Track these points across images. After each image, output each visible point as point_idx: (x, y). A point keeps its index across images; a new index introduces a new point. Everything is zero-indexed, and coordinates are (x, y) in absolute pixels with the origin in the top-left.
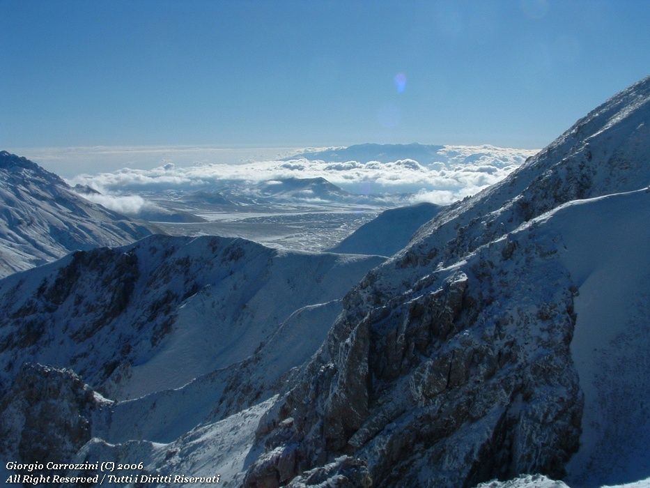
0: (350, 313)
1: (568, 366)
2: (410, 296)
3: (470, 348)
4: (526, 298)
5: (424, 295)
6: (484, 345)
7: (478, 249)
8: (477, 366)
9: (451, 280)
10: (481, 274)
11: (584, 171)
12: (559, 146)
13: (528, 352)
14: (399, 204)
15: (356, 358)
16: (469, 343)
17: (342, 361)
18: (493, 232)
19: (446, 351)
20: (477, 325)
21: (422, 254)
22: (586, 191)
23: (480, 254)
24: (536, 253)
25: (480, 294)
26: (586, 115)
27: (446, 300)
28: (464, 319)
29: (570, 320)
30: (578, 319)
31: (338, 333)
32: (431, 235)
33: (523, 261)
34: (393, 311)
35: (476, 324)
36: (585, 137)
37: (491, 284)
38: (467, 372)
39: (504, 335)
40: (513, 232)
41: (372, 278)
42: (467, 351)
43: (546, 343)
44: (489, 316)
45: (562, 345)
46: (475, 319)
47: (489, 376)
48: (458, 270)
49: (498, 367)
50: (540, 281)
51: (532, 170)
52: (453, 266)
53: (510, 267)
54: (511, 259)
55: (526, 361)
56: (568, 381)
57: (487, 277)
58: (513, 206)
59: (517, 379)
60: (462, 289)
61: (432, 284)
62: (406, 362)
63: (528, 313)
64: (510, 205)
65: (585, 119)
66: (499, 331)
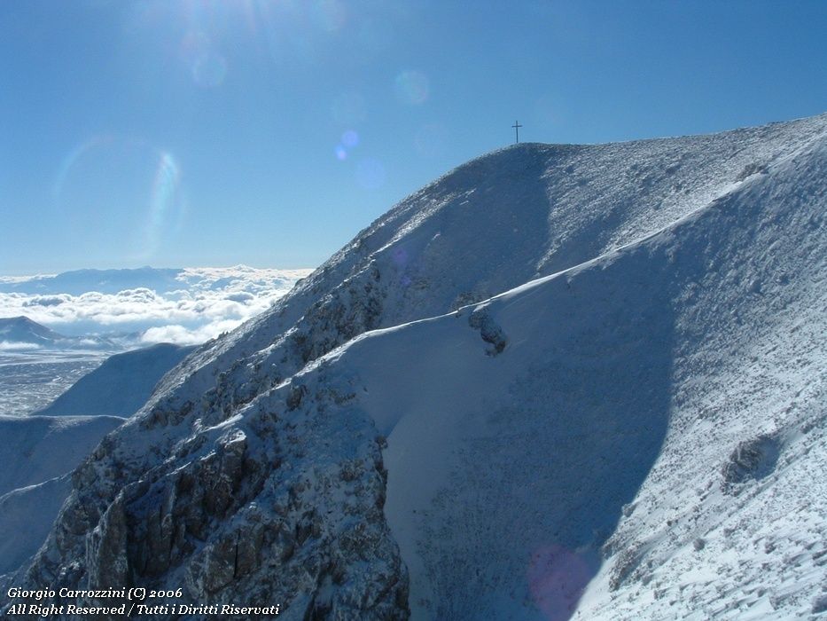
0: (83, 494)
1: (385, 535)
2: (173, 465)
3: (259, 526)
4: (322, 456)
5: (192, 462)
6: (277, 520)
7: (255, 399)
8: (270, 546)
9: (223, 440)
10: (262, 429)
11: (372, 294)
12: (338, 264)
13: (334, 523)
14: (131, 347)
15: (111, 551)
16: (257, 519)
17: (91, 557)
18: (263, 376)
19: (229, 531)
20: (264, 495)
21: (173, 409)
22: (375, 318)
23: (259, 405)
24: (330, 399)
25: (264, 455)
26: (370, 225)
27: (221, 466)
28: (246, 488)
29: (380, 477)
30: (389, 476)
31: (68, 523)
32: (182, 385)
33: (314, 410)
34: (152, 486)
35: (264, 493)
36: (371, 252)
37: (276, 442)
38: (258, 555)
39: (301, 504)
40: (298, 374)
41: (109, 445)
42: (257, 528)
43: (354, 509)
44: (279, 483)
45: (374, 509)
46: (261, 486)
47: (287, 557)
48: (233, 427)
49: (297, 544)
50: (338, 433)
51: (307, 295)
52: (226, 422)
53: (299, 419)
54: (299, 409)
55: (331, 534)
56: (387, 554)
57: (270, 434)
58: (286, 342)
59: (323, 557)
60: (240, 451)
61: (200, 447)
62: (176, 550)
63: (327, 474)
64: (281, 341)
65: (368, 229)
66: (294, 499)
